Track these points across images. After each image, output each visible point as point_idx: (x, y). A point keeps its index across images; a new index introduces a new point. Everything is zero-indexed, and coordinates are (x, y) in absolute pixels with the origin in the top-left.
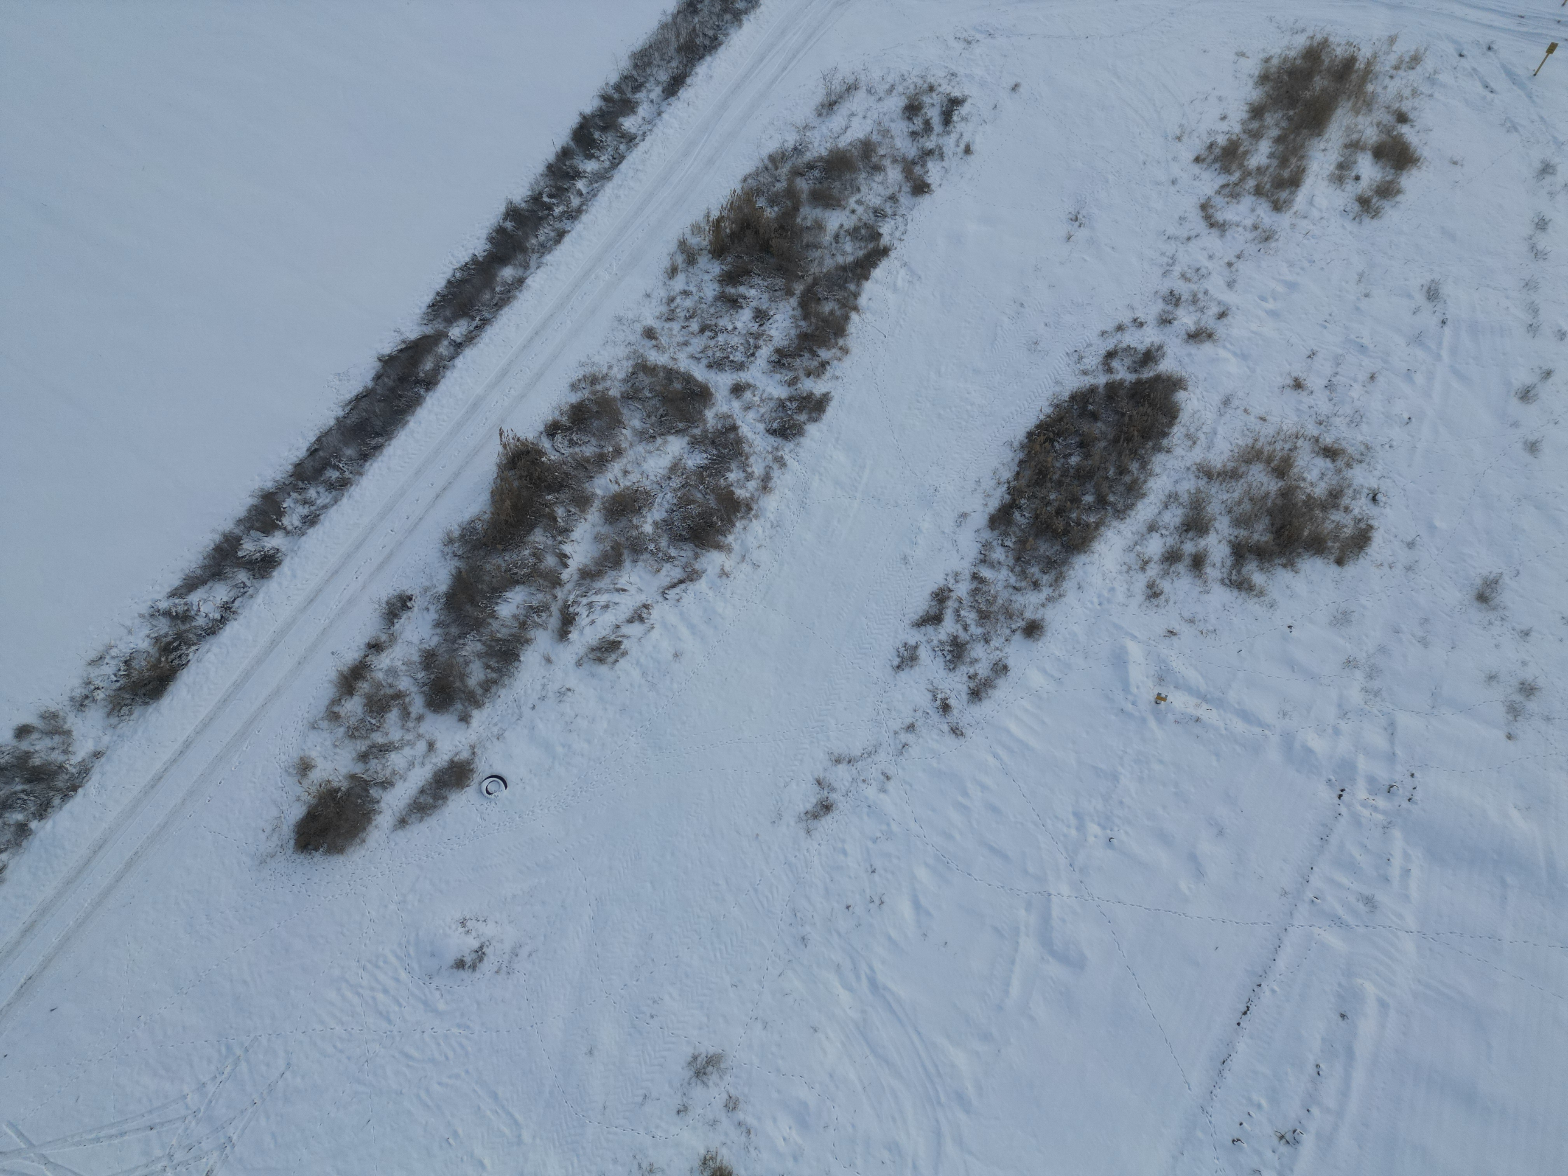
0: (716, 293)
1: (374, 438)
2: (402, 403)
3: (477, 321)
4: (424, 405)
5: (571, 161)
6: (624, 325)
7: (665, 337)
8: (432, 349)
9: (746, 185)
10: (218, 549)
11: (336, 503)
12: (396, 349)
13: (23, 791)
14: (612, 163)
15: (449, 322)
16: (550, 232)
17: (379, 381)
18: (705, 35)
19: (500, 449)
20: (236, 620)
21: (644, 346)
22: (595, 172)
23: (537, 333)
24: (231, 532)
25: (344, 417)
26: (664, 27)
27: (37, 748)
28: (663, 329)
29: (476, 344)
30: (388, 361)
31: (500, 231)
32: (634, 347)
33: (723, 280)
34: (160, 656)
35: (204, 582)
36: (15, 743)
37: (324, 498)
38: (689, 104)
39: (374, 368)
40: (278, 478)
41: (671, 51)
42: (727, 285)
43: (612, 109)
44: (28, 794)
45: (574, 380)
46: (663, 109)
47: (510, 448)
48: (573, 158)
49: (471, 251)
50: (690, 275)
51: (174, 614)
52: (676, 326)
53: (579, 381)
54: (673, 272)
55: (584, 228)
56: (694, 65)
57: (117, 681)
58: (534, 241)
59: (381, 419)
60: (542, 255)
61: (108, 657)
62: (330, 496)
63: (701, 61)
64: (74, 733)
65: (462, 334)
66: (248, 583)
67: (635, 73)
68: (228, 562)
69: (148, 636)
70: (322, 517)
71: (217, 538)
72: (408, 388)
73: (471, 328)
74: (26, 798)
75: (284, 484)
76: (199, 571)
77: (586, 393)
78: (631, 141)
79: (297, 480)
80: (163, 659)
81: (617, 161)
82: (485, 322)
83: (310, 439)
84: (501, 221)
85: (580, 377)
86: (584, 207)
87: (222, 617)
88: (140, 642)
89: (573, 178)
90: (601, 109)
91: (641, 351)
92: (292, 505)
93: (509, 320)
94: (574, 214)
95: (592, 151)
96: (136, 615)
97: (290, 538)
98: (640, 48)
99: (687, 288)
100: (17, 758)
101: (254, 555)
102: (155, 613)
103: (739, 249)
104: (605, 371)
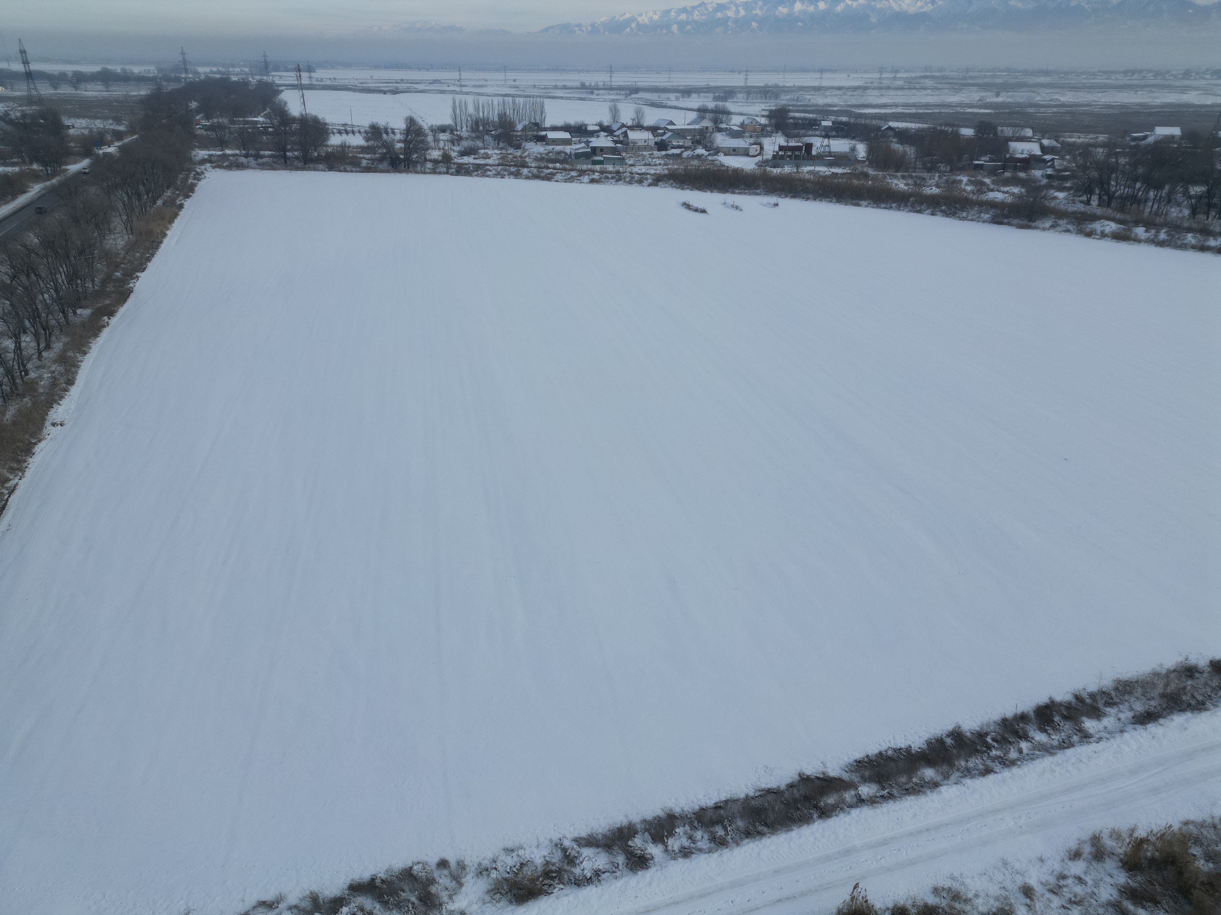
0: (1111, 898)
1: (762, 825)
2: (796, 814)
3: (885, 792)
4: (811, 826)
5: (1025, 726)
6: (1007, 870)
7: (1041, 904)
8: (840, 790)
9: (1185, 828)
10: (620, 830)
11: (709, 852)
12: (815, 775)
13: (413, 903)
14: (1060, 744)
15: (865, 780)
16: (980, 764)
17: (791, 789)
18: (1193, 696)
19: (848, 898)
20: (597, 886)
21: (1017, 898)
22: (1041, 743)
23: (927, 830)
24: (635, 825)
25: (752, 798)
26: (1156, 674)
27: (441, 881)
28: (1043, 895)
29: (875, 808)
30: (804, 779)
31: (940, 741)
32: (1008, 894)
33: (1124, 892)
34: (541, 876)
35: (598, 846)
36: (434, 867)
37: (703, 844)
38: (1153, 737)
39: (792, 778)
40: (685, 809)
41: (1155, 693)
42: (1128, 899)
43: (1079, 708)
44: (413, 908)
45: (939, 885)
46: (1126, 729)
47: (856, 903)
48: (1028, 724)
49: (910, 743)
50: (1092, 868)
51: (568, 854)
52: (1056, 902)
53: (943, 889)
54: (1076, 855)
55: (1011, 778)
56: (1171, 712)
57: (508, 873)
58: (963, 763)
59: (775, 816)
60: (965, 776)
61: (516, 853)
62: (708, 845)
63: (1181, 713)
64: (464, 888)
65: (868, 794)
66: (620, 867)
67: (1113, 693)
68: (619, 843)
69: (544, 857)
70: (693, 856)
71: (625, 822)
72: (807, 807)
73: (878, 795)
74: (411, 909)
75: (686, 816)
76: (600, 837)
77: (944, 903)
78: (1085, 737)
79: (696, 819)
80: (541, 879)
81: (1065, 745)
82: (891, 797)
83: (721, 798)
84: (944, 735)
85: (946, 886)
86: (1019, 763)
87: (591, 878)
88: (538, 857)
89: (1020, 738)
90: (1070, 703)
91: (1013, 901)
92: (681, 834)
93: (911, 806)
94: (1007, 762)
95: (1047, 728)
96: (549, 838)
97: (665, 855)
98: (1127, 679)
99: (1083, 876)
100: (428, 879)
101: (637, 850)
102: (559, 845)
103: (1154, 876)
104: (970, 895)
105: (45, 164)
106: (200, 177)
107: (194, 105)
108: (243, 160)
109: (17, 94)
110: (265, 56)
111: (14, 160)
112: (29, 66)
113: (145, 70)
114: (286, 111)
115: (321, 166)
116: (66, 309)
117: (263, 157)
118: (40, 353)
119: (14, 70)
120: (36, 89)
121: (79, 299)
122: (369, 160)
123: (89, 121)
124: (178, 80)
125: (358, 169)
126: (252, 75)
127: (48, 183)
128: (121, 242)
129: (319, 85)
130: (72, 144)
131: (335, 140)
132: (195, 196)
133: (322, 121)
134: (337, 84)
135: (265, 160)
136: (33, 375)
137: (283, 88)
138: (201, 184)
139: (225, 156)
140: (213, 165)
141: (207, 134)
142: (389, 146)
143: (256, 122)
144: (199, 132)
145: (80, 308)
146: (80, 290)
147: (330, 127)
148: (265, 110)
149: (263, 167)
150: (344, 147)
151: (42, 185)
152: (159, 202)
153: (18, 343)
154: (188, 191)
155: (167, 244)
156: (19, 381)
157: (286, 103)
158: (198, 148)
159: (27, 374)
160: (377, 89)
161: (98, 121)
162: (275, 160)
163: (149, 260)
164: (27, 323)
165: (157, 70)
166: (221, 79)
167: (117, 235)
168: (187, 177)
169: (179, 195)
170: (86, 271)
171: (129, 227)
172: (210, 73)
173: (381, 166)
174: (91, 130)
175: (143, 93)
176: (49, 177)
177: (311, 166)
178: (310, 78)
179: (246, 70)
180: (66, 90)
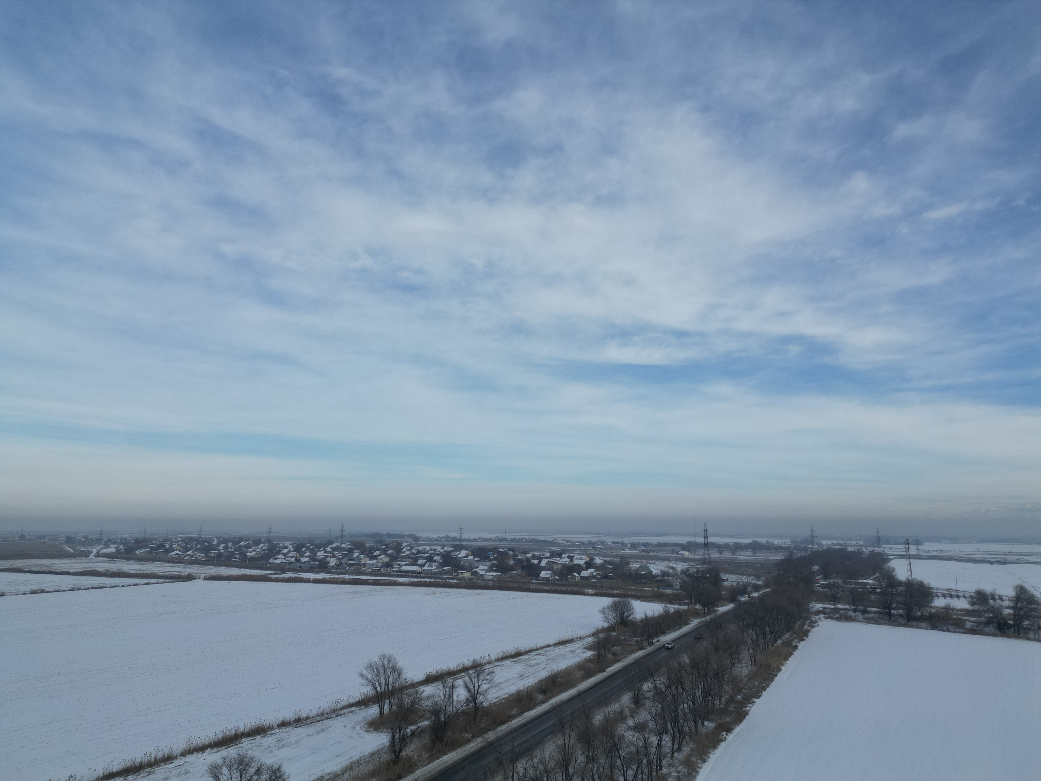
105: (704, 605)
106: (814, 625)
107: (816, 568)
108: (851, 613)
109: (697, 557)
110: (878, 532)
111: (686, 601)
112: (707, 539)
113: (782, 542)
114: (894, 576)
115: (924, 625)
116: (697, 720)
117: (870, 612)
118: (673, 753)
119: (698, 542)
120: (708, 554)
121: (708, 713)
122: (973, 622)
123: (738, 576)
124: (806, 549)
125: (961, 630)
126: (866, 546)
127: (703, 619)
128: (745, 671)
129: (926, 556)
130: (724, 593)
131: (939, 603)
132: (808, 640)
133: (927, 586)
134: (943, 555)
135: (871, 615)
136: (665, 771)
137: (892, 557)
138: (814, 630)
139: (837, 610)
140: (826, 616)
141: (824, 591)
142: (996, 612)
143: (866, 584)
144: (818, 589)
145: (708, 721)
146: (710, 705)
147: (935, 591)
148: (875, 574)
149: (869, 621)
150: (947, 609)
151: (699, 620)
152: (779, 642)
153: (660, 740)
154: (803, 635)
155: (781, 677)
156: (654, 773)
157: (894, 570)
158: (815, 601)
159: (661, 769)
160: (984, 560)
161: (745, 577)
162: (880, 616)
163: (764, 689)
164: (669, 726)
165: (791, 542)
166: (840, 549)
167: (743, 665)
168: (804, 624)
169: (795, 638)
170: (717, 690)
171: (753, 659)
172: (831, 545)
173: (986, 630)
174: (738, 583)
175: (779, 558)
176: (705, 615)
177: (914, 623)
178: (918, 549)
179: (861, 543)
180: (727, 555)
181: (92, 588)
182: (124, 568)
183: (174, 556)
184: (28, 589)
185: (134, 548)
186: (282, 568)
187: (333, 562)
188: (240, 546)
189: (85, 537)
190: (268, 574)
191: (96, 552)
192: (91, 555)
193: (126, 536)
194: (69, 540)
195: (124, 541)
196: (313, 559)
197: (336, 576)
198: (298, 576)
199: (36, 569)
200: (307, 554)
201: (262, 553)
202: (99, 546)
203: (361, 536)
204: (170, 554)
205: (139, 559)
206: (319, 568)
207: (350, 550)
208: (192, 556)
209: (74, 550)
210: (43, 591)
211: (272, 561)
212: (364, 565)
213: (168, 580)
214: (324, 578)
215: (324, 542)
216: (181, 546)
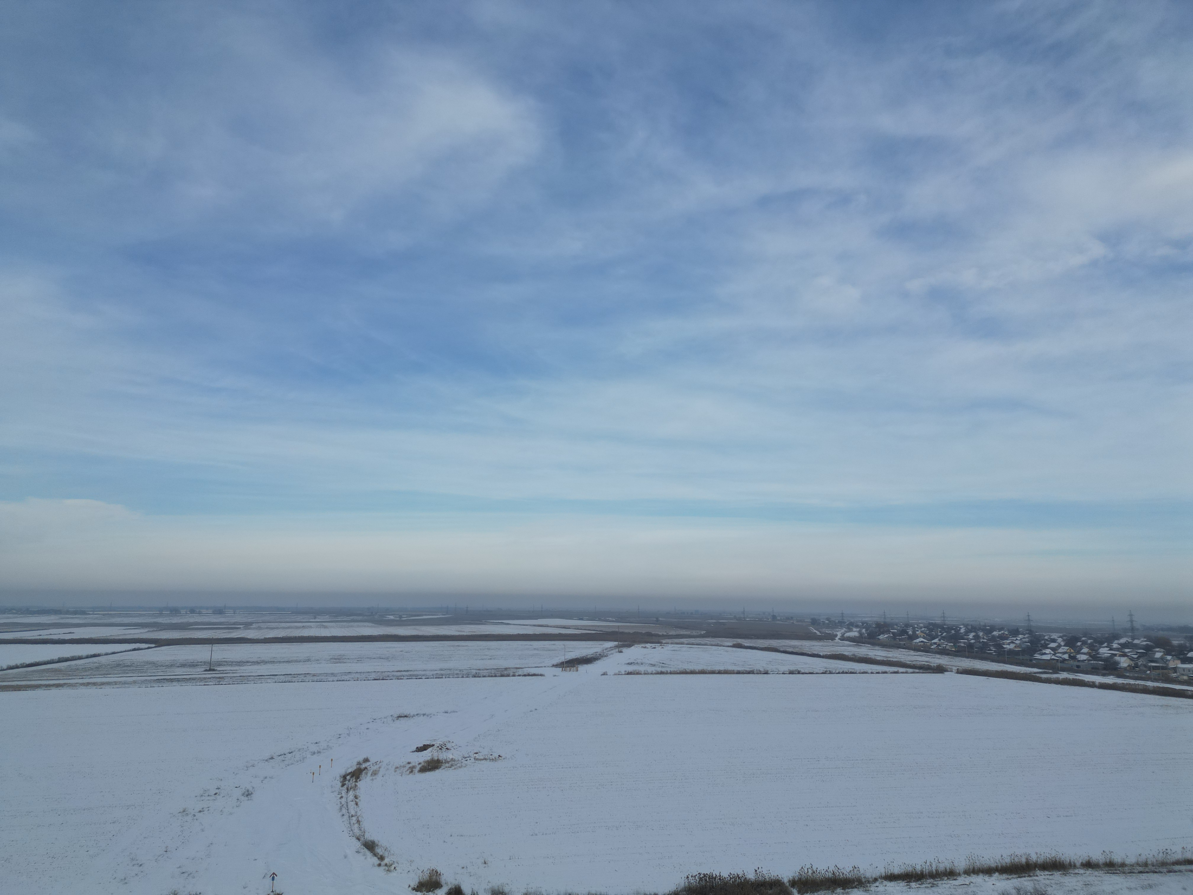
181: (843, 673)
182: (869, 654)
183: (919, 644)
184: (786, 668)
185: (876, 633)
186: (1052, 666)
187: (1124, 662)
188: (994, 636)
189: (828, 619)
190: (1035, 673)
191: (840, 635)
192: (837, 638)
193: (866, 619)
194: (814, 622)
195: (865, 625)
196: (1094, 656)
197: (1132, 682)
198: (1077, 678)
199: (790, 650)
200: (1085, 650)
201: (1024, 646)
202: (843, 629)
203: (1163, 630)
204: (915, 641)
205: (884, 645)
206: (1105, 669)
207: (1148, 649)
208: (939, 645)
209: (820, 632)
210: (799, 673)
211: (1037, 656)
212: (1175, 670)
213: (917, 671)
214: (1115, 683)
215: (1107, 635)
216: (925, 633)
